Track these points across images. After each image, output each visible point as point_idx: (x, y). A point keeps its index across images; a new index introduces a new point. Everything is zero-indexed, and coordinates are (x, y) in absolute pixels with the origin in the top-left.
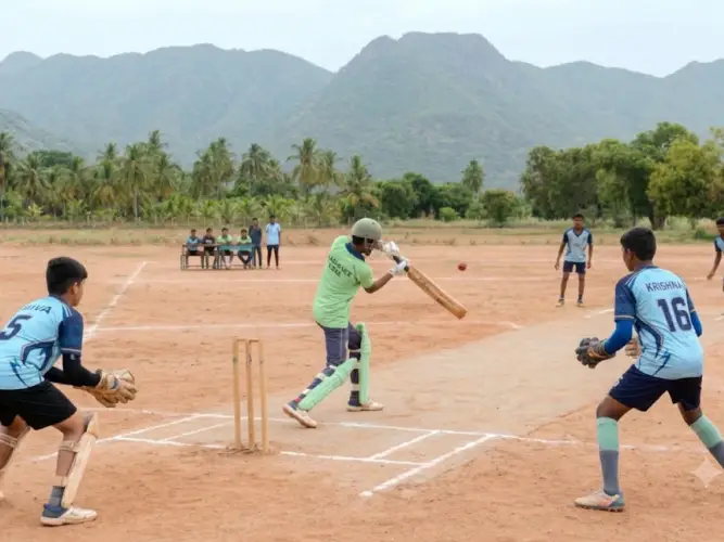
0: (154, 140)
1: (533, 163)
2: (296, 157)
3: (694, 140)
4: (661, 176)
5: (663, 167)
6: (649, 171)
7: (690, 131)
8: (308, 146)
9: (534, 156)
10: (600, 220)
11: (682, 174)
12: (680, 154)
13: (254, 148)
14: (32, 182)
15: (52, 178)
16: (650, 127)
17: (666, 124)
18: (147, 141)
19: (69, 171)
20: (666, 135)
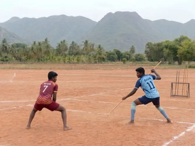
0: (46, 40)
1: (147, 46)
2: (83, 45)
3: (190, 40)
4: (181, 50)
5: (181, 48)
6: (177, 49)
7: (189, 38)
8: (86, 42)
9: (148, 44)
10: (165, 62)
11: (186, 50)
12: (186, 44)
13: (73, 43)
14: (13, 52)
15: (18, 51)
16: (178, 37)
17: (182, 36)
18: (44, 40)
19: (22, 48)
20: (182, 39)
